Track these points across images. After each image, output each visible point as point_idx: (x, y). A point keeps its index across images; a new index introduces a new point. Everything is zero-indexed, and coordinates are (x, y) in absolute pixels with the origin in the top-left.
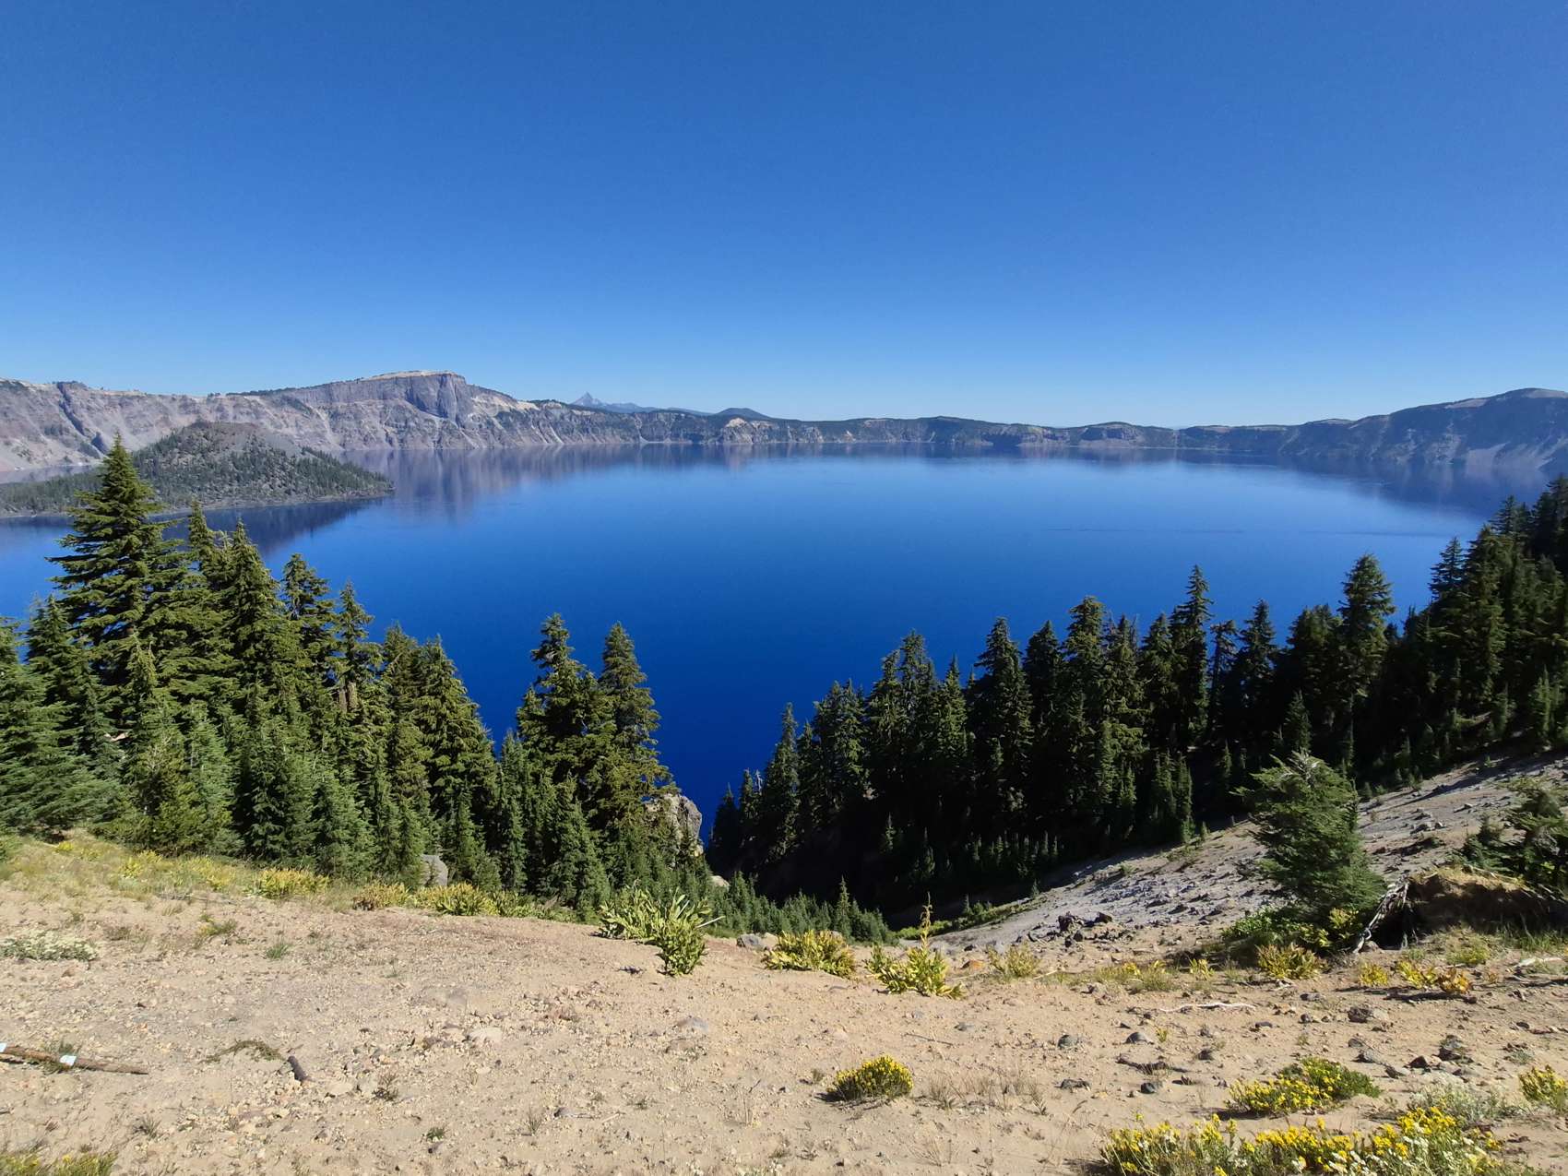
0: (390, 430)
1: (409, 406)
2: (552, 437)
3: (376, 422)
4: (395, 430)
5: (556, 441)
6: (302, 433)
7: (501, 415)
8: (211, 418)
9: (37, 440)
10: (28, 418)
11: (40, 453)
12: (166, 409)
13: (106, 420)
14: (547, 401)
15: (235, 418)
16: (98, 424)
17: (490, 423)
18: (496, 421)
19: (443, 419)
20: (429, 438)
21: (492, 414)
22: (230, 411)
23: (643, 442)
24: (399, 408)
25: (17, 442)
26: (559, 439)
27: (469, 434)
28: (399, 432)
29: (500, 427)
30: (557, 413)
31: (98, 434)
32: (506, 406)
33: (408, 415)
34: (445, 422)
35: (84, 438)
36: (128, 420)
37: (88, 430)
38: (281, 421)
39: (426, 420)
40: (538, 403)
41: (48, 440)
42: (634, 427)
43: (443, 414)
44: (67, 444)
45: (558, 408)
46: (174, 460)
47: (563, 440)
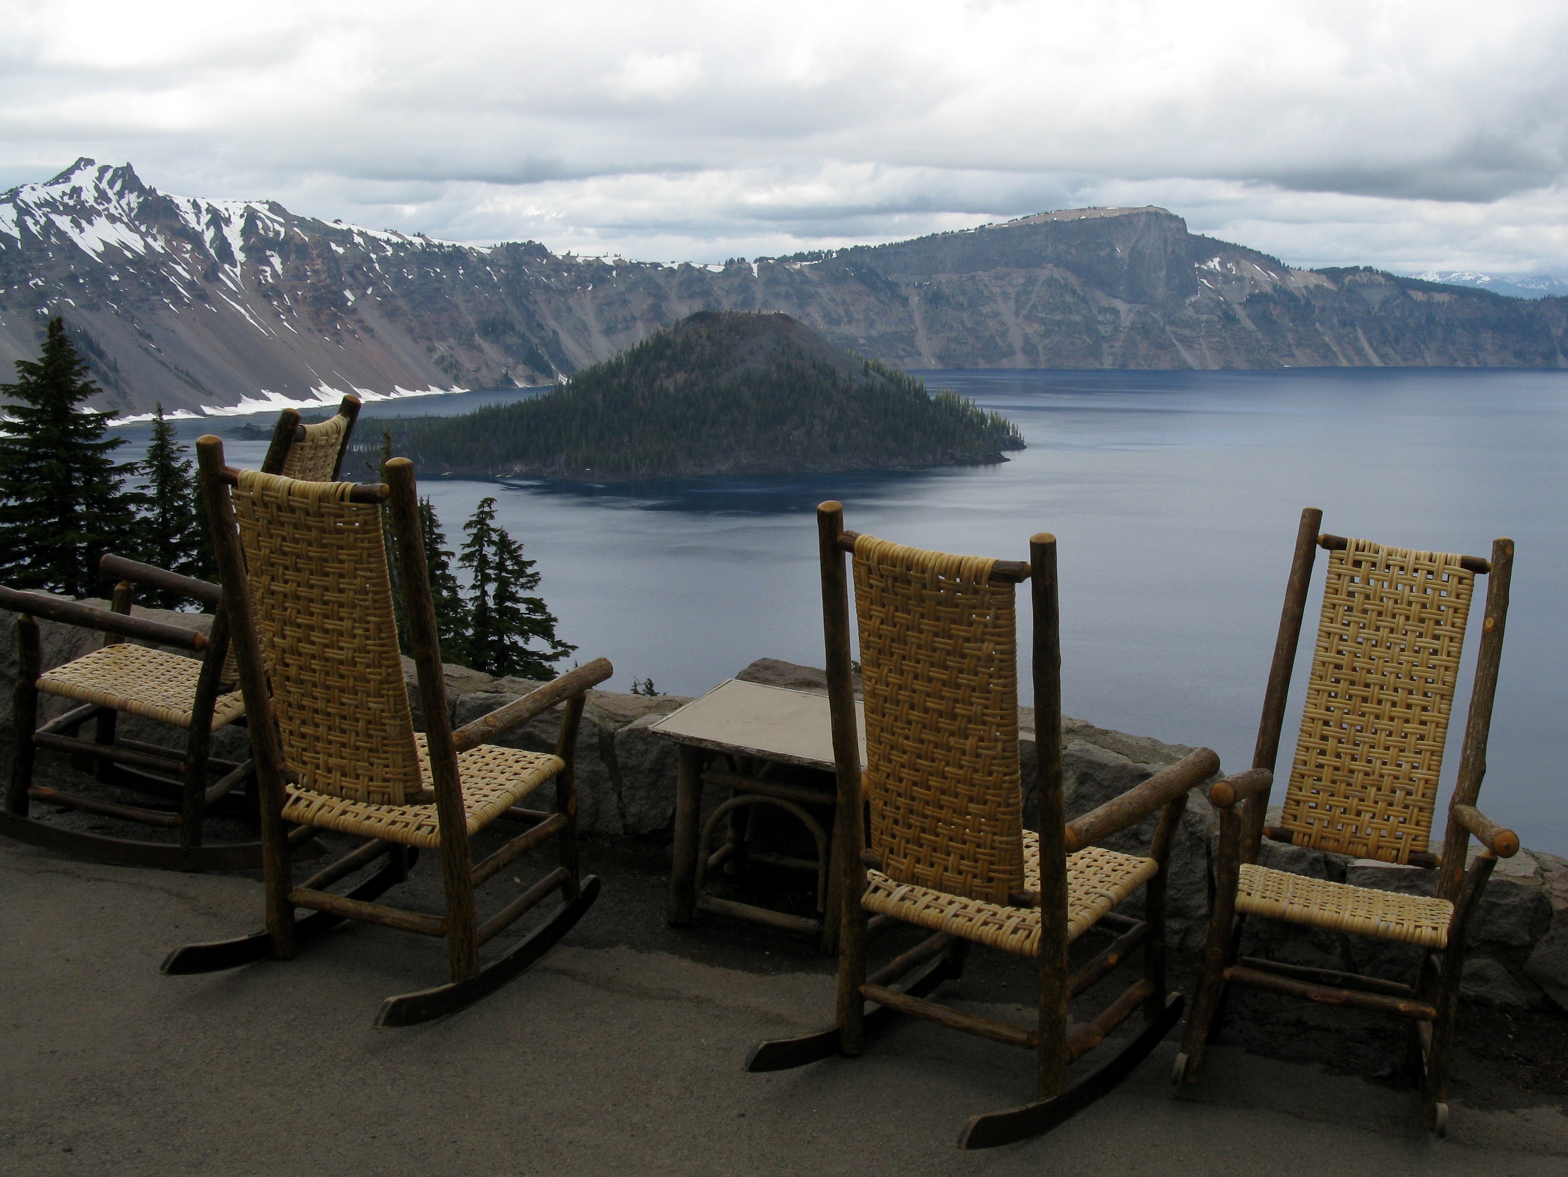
0: (1033, 329)
1: (1074, 281)
2: (1360, 352)
3: (1007, 309)
4: (1042, 329)
6: (874, 333)
7: (1253, 300)
8: (727, 305)
9: (473, 347)
10: (463, 307)
11: (471, 367)
12: (658, 286)
13: (569, 310)
14: (1354, 270)
15: (766, 304)
16: (557, 317)
17: (1229, 318)
18: (1241, 313)
19: (1139, 307)
20: (1105, 346)
21: (1236, 297)
22: (759, 294)
24: (1051, 282)
25: (442, 348)
27: (1184, 340)
28: (1047, 334)
29: (1248, 324)
30: (1375, 297)
31: (555, 333)
32: (1267, 278)
33: (1069, 299)
34: (1139, 313)
35: (535, 341)
36: (600, 310)
37: (540, 326)
38: (841, 311)
39: (1103, 310)
40: (1334, 274)
41: (486, 346)
43: (1136, 296)
44: (508, 350)
45: (1380, 285)
46: (658, 383)
47: (1381, 356)
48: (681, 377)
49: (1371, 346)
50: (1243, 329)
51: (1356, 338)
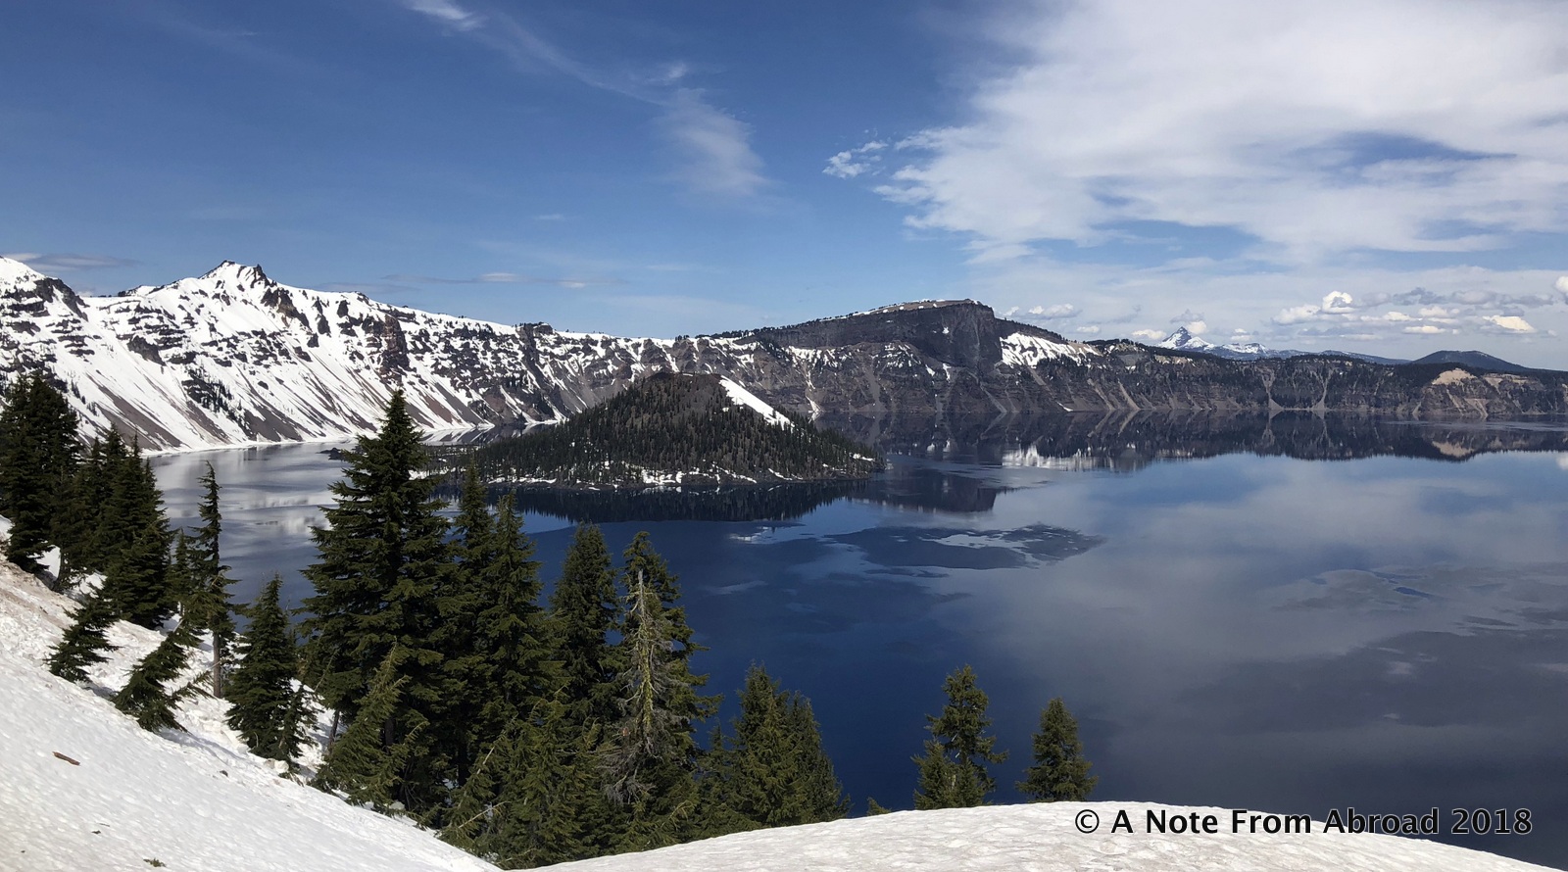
0: (887, 385)
1: (915, 351)
2: (1121, 399)
3: (868, 372)
4: (893, 385)
5: (1125, 403)
7: (1043, 364)
8: (676, 368)
9: (498, 394)
11: (498, 408)
12: (628, 355)
14: (1115, 342)
17: (1026, 376)
18: (1035, 373)
19: (959, 369)
21: (1030, 362)
23: (1274, 408)
24: (899, 353)
25: (476, 395)
26: (1131, 402)
27: (993, 392)
29: (1040, 381)
30: (1130, 361)
32: (1053, 352)
34: (961, 373)
40: (1101, 345)
42: (1259, 383)
43: (958, 362)
45: (1133, 353)
46: (630, 421)
47: (1138, 403)
48: (646, 417)
49: (1130, 395)
50: (1035, 383)
51: (1119, 390)
